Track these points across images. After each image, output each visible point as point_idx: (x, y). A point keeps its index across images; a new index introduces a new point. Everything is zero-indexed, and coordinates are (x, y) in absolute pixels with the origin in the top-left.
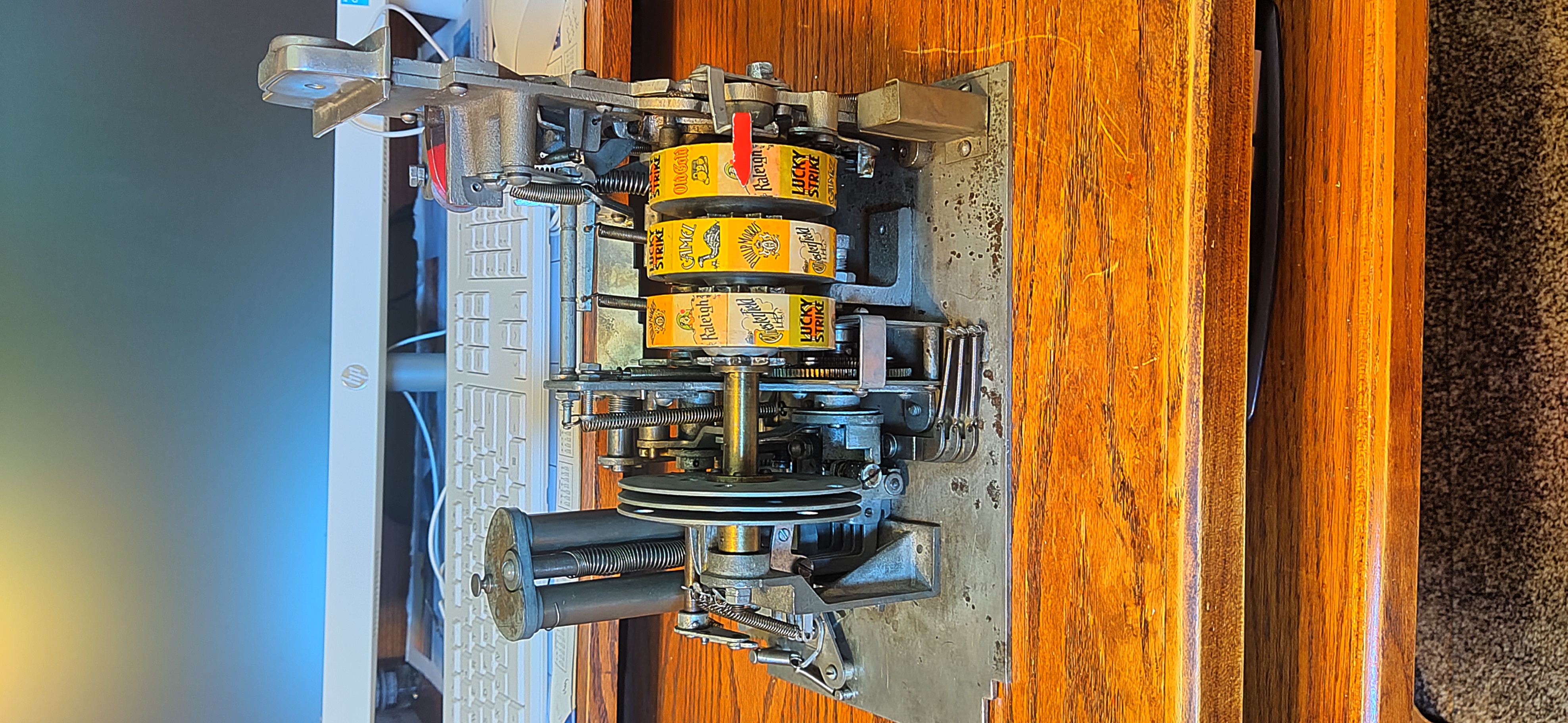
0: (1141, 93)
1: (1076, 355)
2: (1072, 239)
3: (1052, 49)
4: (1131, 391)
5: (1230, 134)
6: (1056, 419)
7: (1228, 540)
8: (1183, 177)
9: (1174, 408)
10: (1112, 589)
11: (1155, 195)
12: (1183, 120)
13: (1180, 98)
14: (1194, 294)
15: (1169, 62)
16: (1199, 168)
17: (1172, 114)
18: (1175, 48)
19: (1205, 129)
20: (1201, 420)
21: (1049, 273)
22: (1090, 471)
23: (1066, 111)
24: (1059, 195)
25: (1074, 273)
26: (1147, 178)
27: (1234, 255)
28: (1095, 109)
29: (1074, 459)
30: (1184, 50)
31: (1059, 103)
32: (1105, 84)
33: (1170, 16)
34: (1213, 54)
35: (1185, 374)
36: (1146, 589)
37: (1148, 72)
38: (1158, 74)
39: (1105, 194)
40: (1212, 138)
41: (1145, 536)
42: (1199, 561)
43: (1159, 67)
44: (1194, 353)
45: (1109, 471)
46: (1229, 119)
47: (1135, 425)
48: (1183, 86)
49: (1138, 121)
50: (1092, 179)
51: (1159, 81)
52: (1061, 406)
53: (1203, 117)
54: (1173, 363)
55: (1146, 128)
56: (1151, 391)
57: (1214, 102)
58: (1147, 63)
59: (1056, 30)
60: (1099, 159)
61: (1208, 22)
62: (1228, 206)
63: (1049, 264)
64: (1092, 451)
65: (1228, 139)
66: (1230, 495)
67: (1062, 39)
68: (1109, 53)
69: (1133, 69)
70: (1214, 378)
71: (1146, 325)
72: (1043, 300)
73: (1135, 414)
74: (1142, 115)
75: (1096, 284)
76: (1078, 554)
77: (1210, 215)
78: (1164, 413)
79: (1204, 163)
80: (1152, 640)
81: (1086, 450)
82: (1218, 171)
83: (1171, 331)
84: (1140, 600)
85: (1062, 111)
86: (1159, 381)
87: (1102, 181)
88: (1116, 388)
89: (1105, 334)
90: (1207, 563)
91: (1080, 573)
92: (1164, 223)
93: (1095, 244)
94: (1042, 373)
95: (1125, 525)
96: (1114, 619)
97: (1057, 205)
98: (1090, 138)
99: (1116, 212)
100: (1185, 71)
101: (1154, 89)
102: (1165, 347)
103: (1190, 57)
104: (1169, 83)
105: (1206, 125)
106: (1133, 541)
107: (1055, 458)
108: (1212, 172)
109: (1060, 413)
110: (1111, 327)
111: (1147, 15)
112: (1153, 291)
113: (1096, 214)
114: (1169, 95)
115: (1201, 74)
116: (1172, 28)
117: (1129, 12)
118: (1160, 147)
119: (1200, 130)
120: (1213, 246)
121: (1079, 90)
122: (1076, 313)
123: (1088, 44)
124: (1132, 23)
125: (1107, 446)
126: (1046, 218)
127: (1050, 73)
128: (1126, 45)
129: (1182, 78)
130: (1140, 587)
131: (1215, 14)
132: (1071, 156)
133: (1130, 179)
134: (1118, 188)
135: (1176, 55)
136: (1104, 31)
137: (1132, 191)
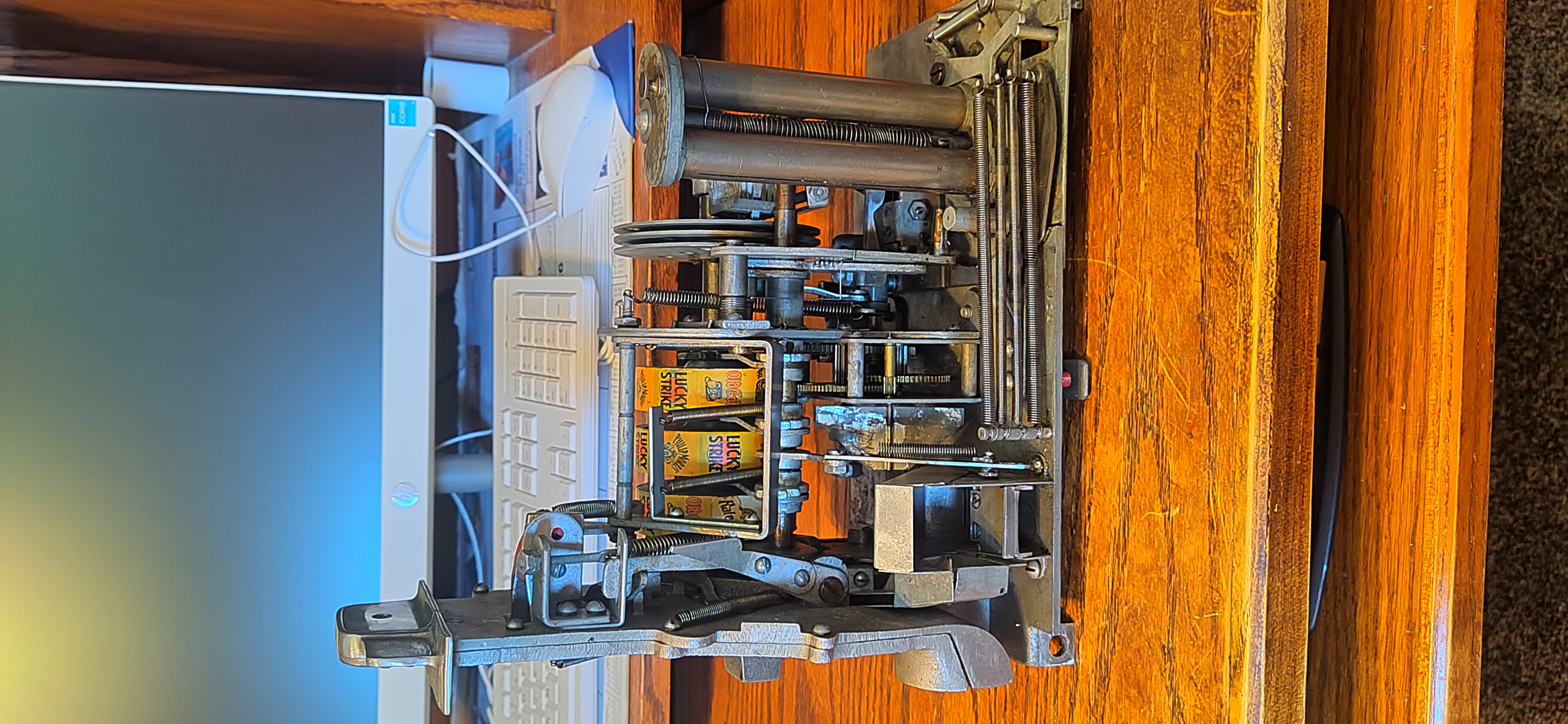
0: (1204, 347)
1: (1136, 588)
2: (1132, 474)
3: (1111, 277)
4: (1192, 639)
5: (1293, 397)
6: (1114, 647)
8: (1247, 440)
9: (1236, 668)
11: (1218, 451)
12: (1246, 383)
13: (1244, 361)
14: (1257, 558)
15: (1233, 322)
16: (1263, 434)
17: (1235, 374)
18: (1239, 311)
19: (1269, 395)
20: (1263, 683)
21: (1107, 500)
22: (1149, 708)
23: (1126, 343)
24: (1118, 425)
25: (1133, 507)
26: (1209, 432)
27: (1297, 515)
28: (1155, 348)
29: (1133, 692)
30: (1247, 314)
31: (1118, 334)
32: (1166, 327)
33: (1234, 277)
34: (1277, 321)
35: (1248, 634)
37: (1211, 327)
38: (1220, 331)
39: (1166, 436)
40: (1275, 403)
43: (1222, 323)
44: (1257, 616)
45: (1169, 714)
46: (1292, 382)
47: (1196, 674)
48: (1247, 349)
49: (1200, 373)
50: (1152, 418)
51: (1222, 338)
52: (1119, 635)
53: (1267, 383)
54: (1235, 623)
55: (1208, 381)
56: (1213, 645)
57: (1278, 369)
58: (1210, 317)
59: (1116, 260)
60: (1160, 400)
61: (1273, 289)
62: (1290, 468)
63: (1108, 491)
64: (1151, 688)
65: (1292, 402)
67: (1121, 269)
68: (1170, 296)
69: (1195, 319)
70: (1276, 640)
71: (1207, 578)
72: (1101, 525)
73: (1196, 663)
74: (1205, 368)
75: (1156, 524)
77: (1273, 480)
78: (1225, 670)
79: (1268, 429)
81: (1145, 687)
82: (1281, 435)
83: (1234, 590)
85: (1122, 341)
86: (1221, 637)
87: (1163, 423)
88: (1176, 632)
89: (1165, 576)
92: (1226, 481)
93: (1155, 483)
94: (1100, 598)
97: (1116, 434)
98: (1151, 377)
99: (1176, 458)
100: (1249, 335)
101: (1217, 347)
102: (1227, 605)
103: (1254, 322)
104: (1232, 343)
105: (1270, 391)
107: (1113, 685)
108: (1275, 437)
109: (1118, 643)
110: (1172, 571)
111: (1210, 270)
112: (1215, 546)
113: (1156, 453)
114: (1232, 355)
115: (1265, 341)
116: (1236, 289)
117: (1191, 262)
118: (1223, 404)
119: (1264, 396)
120: (1276, 510)
121: (1139, 325)
122: (1135, 547)
123: (1149, 283)
124: (1194, 273)
125: (1167, 687)
126: (1104, 444)
127: (1109, 300)
128: (1188, 293)
129: (1245, 341)
131: (1279, 281)
132: (1131, 390)
133: (1191, 428)
134: (1179, 434)
135: (1240, 317)
136: (1165, 274)
137: (1192, 441)
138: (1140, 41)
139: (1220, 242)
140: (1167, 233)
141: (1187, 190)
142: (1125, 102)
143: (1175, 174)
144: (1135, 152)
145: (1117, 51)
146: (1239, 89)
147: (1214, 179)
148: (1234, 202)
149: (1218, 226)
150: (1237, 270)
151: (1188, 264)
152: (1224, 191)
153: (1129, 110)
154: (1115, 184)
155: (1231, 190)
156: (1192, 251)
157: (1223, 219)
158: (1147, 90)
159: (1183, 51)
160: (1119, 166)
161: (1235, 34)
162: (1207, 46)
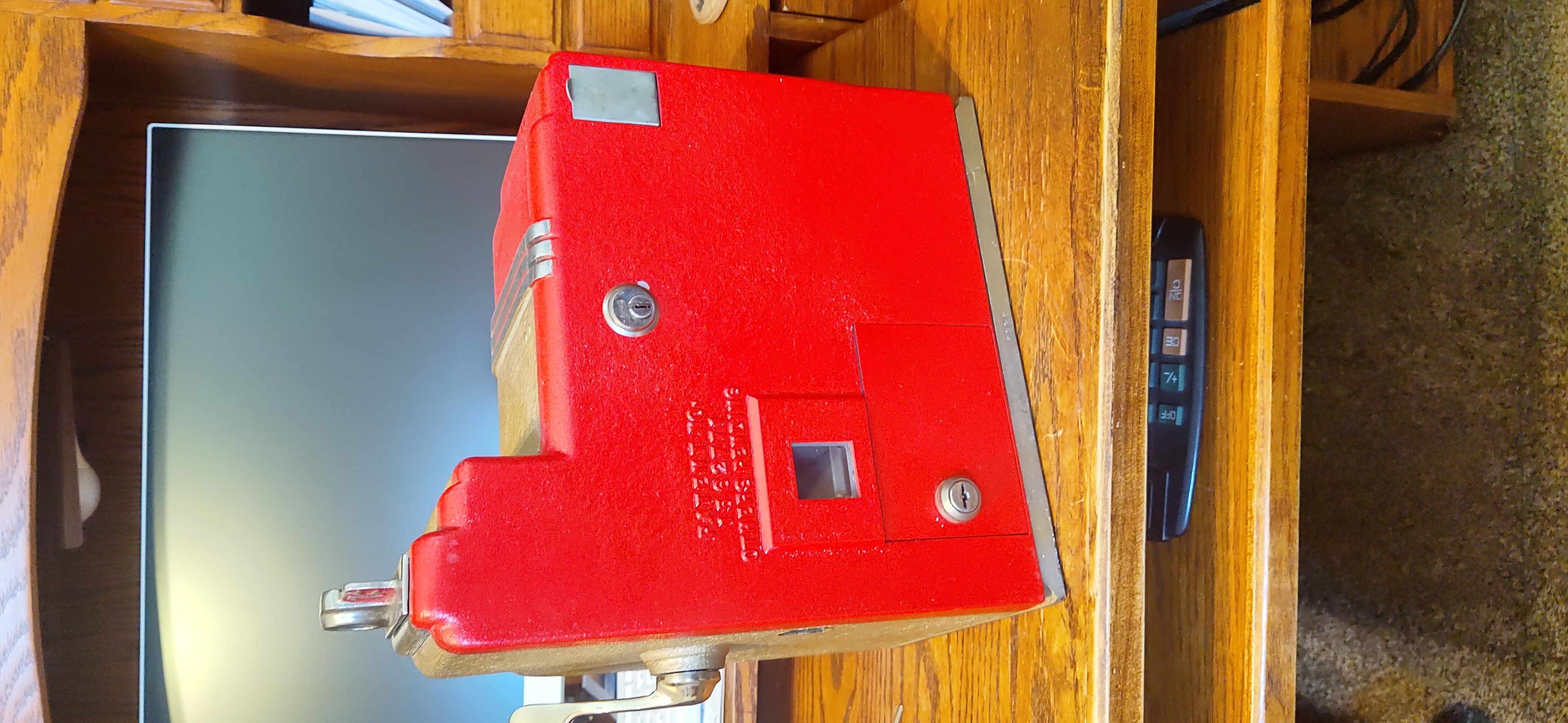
0: (1075, 317)
3: (1025, 271)
5: (1131, 350)
7: (1130, 625)
8: (1099, 379)
9: (1092, 535)
10: (1058, 656)
11: (1082, 388)
12: (1097, 340)
13: (1096, 325)
14: (1104, 459)
15: (1090, 299)
16: (1108, 374)
17: (1092, 334)
18: (1093, 290)
19: (1112, 347)
20: (1109, 544)
23: (1033, 317)
26: (1078, 375)
27: (1135, 431)
28: (1049, 320)
30: (1098, 293)
32: (1056, 305)
33: (1091, 267)
34: (1117, 297)
35: (1100, 512)
36: (1076, 657)
37: (1079, 302)
38: (1084, 305)
39: (1055, 381)
40: (1117, 353)
41: (1076, 621)
42: (1108, 640)
43: (1085, 300)
44: (1105, 499)
46: (1129, 338)
47: (1071, 543)
48: (1098, 317)
49: (1073, 334)
50: (1048, 369)
51: (1085, 310)
53: (1110, 339)
54: (1092, 505)
55: (1077, 340)
56: (1080, 522)
57: (1118, 330)
58: (1079, 295)
59: (1027, 258)
60: (1052, 356)
61: (1113, 275)
62: (1129, 398)
65: (1129, 353)
66: (1132, 595)
67: (1032, 266)
68: (1057, 283)
69: (1071, 298)
70: (1119, 516)
71: (1077, 476)
73: (1072, 536)
74: (1076, 331)
75: (1050, 443)
76: (1039, 629)
77: (1116, 405)
78: (1087, 538)
79: (1111, 371)
80: (1080, 692)
82: (1121, 375)
83: (1092, 483)
84: (1074, 665)
85: (1031, 316)
86: (1084, 516)
87: (1053, 372)
88: (1060, 517)
90: (1114, 642)
91: (1040, 643)
92: (1087, 408)
93: (1049, 414)
95: (1065, 612)
96: (1059, 676)
98: (1047, 340)
99: (1061, 395)
100: (1100, 306)
101: (1083, 316)
102: (1088, 493)
103: (1102, 298)
104: (1090, 313)
105: (1112, 344)
106: (1070, 624)
108: (1117, 377)
110: (1059, 474)
111: (1078, 263)
112: (1082, 454)
113: (1050, 393)
114: (1090, 321)
115: (1108, 310)
116: (1092, 276)
117: (1068, 258)
118: (1085, 355)
119: (1109, 349)
121: (1041, 304)
123: (1046, 274)
124: (1070, 265)
128: (1067, 280)
129: (1097, 311)
130: (1074, 655)
131: (1118, 269)
132: (1036, 350)
133: (1069, 372)
134: (1063, 379)
135: (1094, 295)
136: (1055, 267)
137: (1070, 382)
138: (1040, 105)
139: (1082, 245)
140: (1056, 239)
141: (1066, 208)
142: (1032, 149)
143: (1060, 198)
144: (1038, 183)
145: (1027, 112)
146: (1093, 140)
147: (1080, 201)
148: (1090, 216)
149: (1083, 233)
150: (1092, 262)
151: (1067, 260)
152: (1085, 209)
153: (1034, 153)
154: (1027, 205)
155: (1089, 208)
156: (1070, 251)
157: (1085, 228)
158: (1044, 139)
159: (1063, 113)
160: (1029, 193)
161: (1090, 102)
162: (1076, 111)
